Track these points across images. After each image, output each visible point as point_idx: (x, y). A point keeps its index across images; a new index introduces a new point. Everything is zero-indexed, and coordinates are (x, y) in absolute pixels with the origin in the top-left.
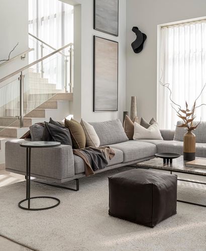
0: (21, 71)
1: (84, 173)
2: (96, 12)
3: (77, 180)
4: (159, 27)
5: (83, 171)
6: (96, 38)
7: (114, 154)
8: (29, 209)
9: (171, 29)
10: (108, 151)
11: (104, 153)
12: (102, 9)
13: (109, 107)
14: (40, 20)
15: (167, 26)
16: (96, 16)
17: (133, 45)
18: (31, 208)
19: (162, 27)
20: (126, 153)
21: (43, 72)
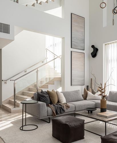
0: (37, 68)
1: (52, 115)
2: (72, 40)
3: (49, 118)
4: (104, 45)
5: (52, 114)
6: (72, 52)
7: (69, 107)
8: (22, 130)
9: (110, 45)
10: (66, 105)
11: (63, 106)
12: (75, 39)
13: (79, 83)
14: (55, 44)
15: (108, 44)
16: (72, 42)
17: (92, 54)
18: (23, 129)
19: (106, 45)
20: (76, 106)
21: (54, 67)
